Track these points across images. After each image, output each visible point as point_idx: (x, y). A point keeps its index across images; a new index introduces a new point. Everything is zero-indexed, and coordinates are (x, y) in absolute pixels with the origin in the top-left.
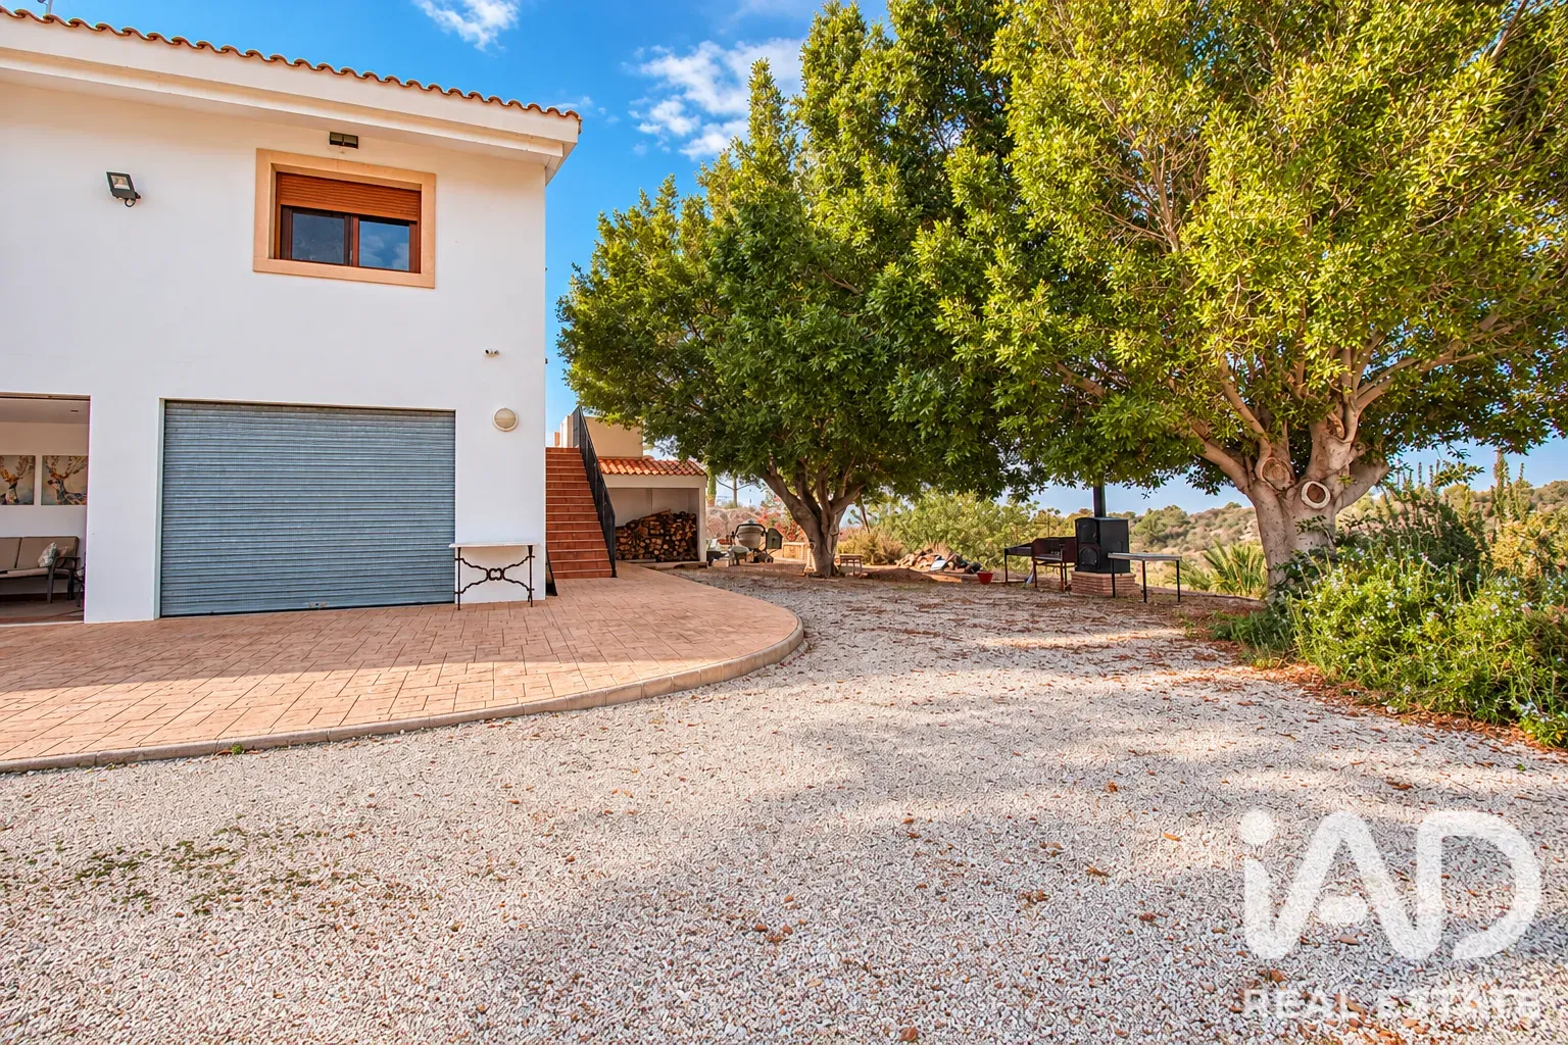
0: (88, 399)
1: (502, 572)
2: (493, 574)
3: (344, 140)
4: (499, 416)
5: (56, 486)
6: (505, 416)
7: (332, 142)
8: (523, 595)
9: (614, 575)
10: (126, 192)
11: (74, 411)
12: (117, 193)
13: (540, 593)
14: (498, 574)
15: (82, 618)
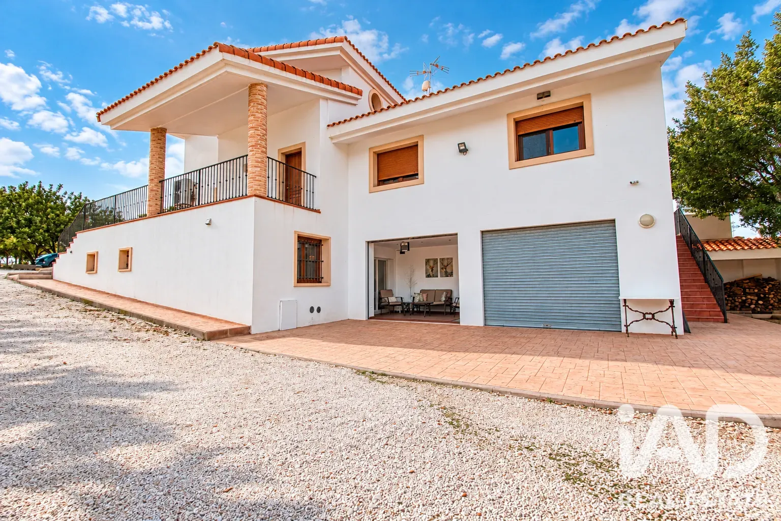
0: (457, 234)
1: (653, 315)
2: (647, 316)
3: (544, 95)
4: (642, 220)
5: (444, 270)
6: (647, 219)
7: (538, 99)
8: (668, 331)
9: (726, 321)
10: (464, 151)
11: (451, 239)
12: (461, 151)
13: (680, 331)
14: (650, 316)
15: (459, 323)
